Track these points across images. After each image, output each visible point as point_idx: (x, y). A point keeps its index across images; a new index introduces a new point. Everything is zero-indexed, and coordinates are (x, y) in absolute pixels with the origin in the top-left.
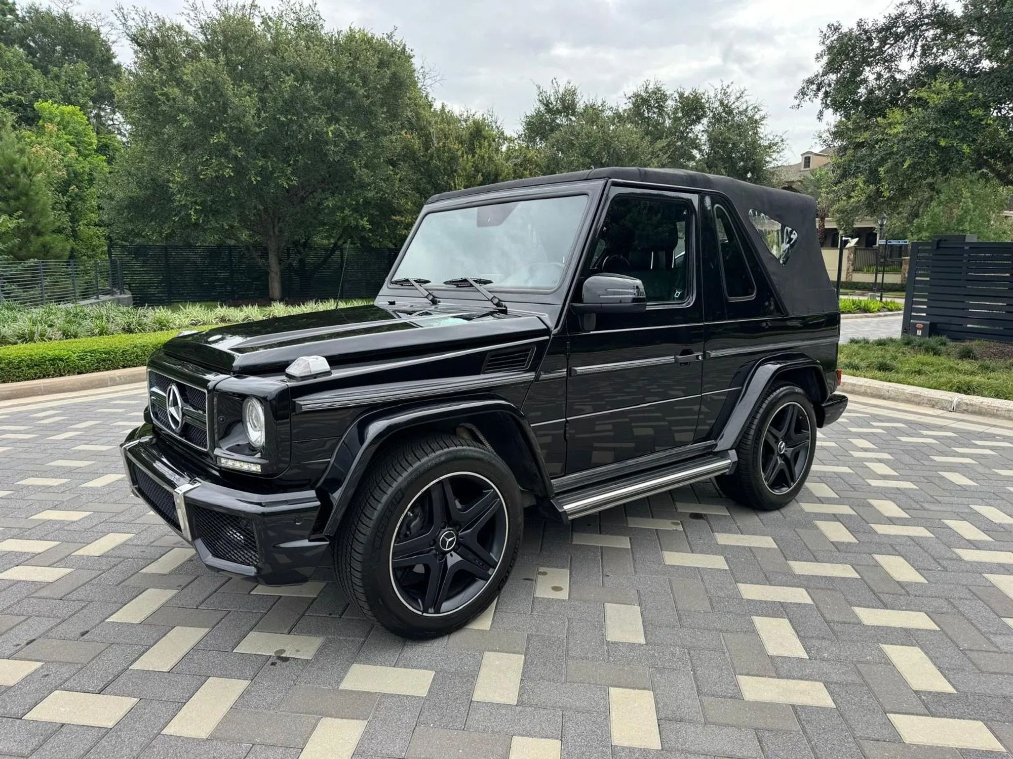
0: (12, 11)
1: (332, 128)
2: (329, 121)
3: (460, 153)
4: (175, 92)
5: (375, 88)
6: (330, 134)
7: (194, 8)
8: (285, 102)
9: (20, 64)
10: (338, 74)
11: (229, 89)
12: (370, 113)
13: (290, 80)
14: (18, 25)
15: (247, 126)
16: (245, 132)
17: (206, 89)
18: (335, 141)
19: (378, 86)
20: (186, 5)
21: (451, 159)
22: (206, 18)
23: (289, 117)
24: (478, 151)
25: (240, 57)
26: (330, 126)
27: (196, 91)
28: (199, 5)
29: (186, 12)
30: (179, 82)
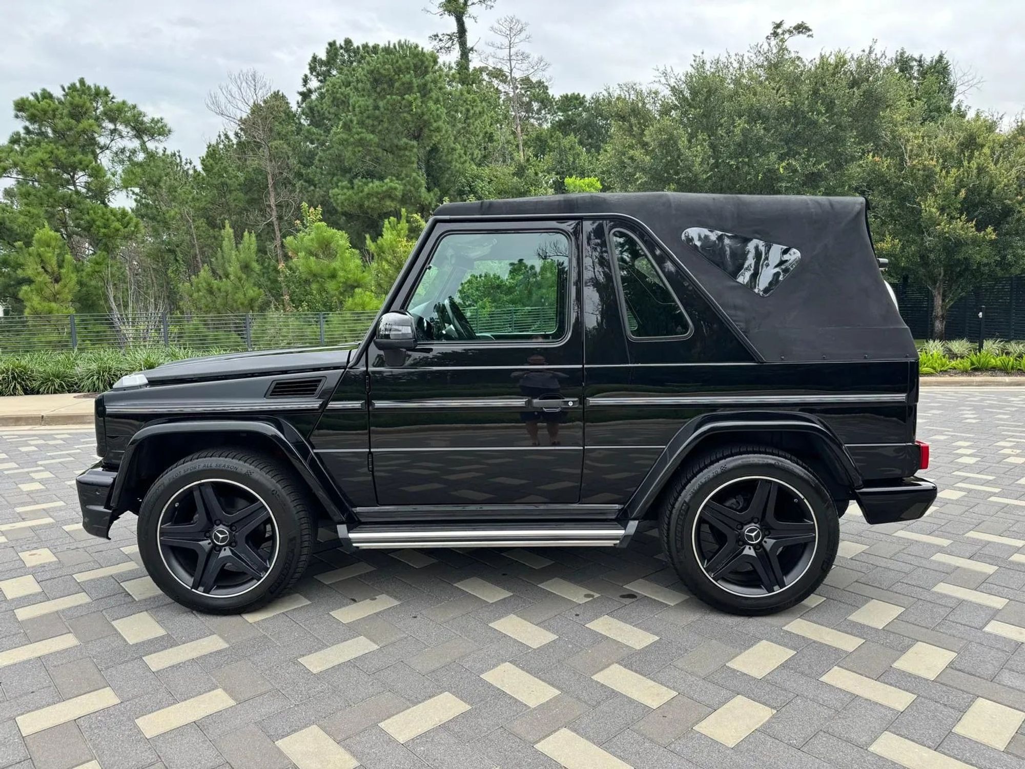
0: (581, 103)
1: (784, 164)
2: (781, 158)
3: (938, 169)
4: (638, 153)
5: (843, 113)
6: (781, 170)
7: (665, 74)
8: (739, 145)
9: (572, 148)
10: (796, 106)
11: (683, 142)
12: (836, 139)
13: (741, 123)
14: (584, 114)
15: (696, 176)
16: (695, 181)
17: (662, 145)
18: (790, 177)
19: (845, 110)
20: (657, 73)
21: (927, 176)
22: (675, 80)
23: (740, 160)
24: (965, 163)
25: (698, 110)
26: (782, 161)
27: (653, 150)
28: (669, 70)
29: (657, 79)
30: (645, 145)
